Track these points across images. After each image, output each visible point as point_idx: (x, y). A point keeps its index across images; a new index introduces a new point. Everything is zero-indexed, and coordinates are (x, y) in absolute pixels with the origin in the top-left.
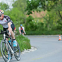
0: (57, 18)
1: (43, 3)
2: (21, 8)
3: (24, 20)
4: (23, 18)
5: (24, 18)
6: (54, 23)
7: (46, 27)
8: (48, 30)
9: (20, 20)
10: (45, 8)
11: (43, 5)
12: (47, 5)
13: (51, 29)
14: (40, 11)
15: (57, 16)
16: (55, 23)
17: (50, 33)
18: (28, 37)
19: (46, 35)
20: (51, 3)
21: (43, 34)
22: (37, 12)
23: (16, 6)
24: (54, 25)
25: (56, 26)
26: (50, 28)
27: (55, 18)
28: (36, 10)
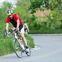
0: (61, 17)
1: (47, 2)
2: (24, 7)
3: (28, 19)
4: (27, 18)
5: (28, 16)
6: (57, 22)
7: (49, 26)
8: (52, 29)
9: (24, 19)
10: (48, 7)
11: (47, 4)
12: (51, 4)
13: (54, 28)
14: (43, 10)
15: (60, 15)
16: (59, 22)
17: (54, 32)
18: (31, 36)
19: (50, 34)
20: (55, 2)
21: (46, 33)
22: (41, 11)
23: (20, 5)
24: (58, 24)
25: (59, 24)
26: (54, 26)
27: (59, 17)
28: (40, 9)
